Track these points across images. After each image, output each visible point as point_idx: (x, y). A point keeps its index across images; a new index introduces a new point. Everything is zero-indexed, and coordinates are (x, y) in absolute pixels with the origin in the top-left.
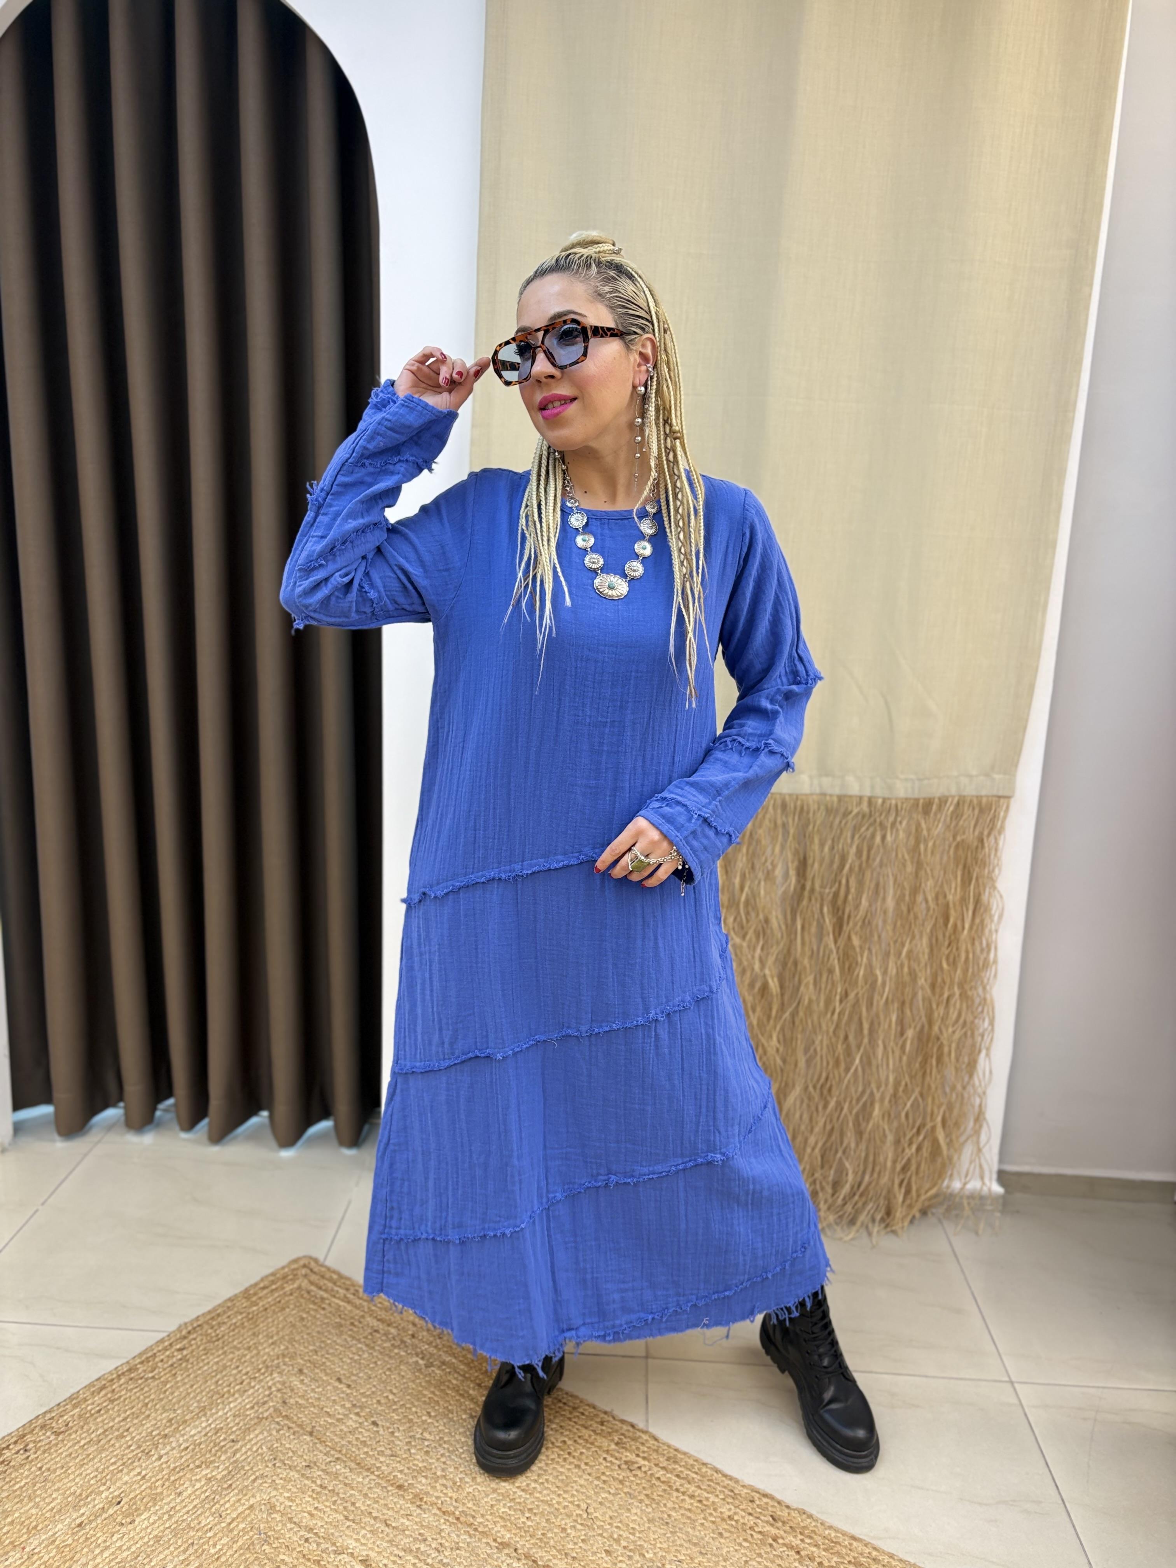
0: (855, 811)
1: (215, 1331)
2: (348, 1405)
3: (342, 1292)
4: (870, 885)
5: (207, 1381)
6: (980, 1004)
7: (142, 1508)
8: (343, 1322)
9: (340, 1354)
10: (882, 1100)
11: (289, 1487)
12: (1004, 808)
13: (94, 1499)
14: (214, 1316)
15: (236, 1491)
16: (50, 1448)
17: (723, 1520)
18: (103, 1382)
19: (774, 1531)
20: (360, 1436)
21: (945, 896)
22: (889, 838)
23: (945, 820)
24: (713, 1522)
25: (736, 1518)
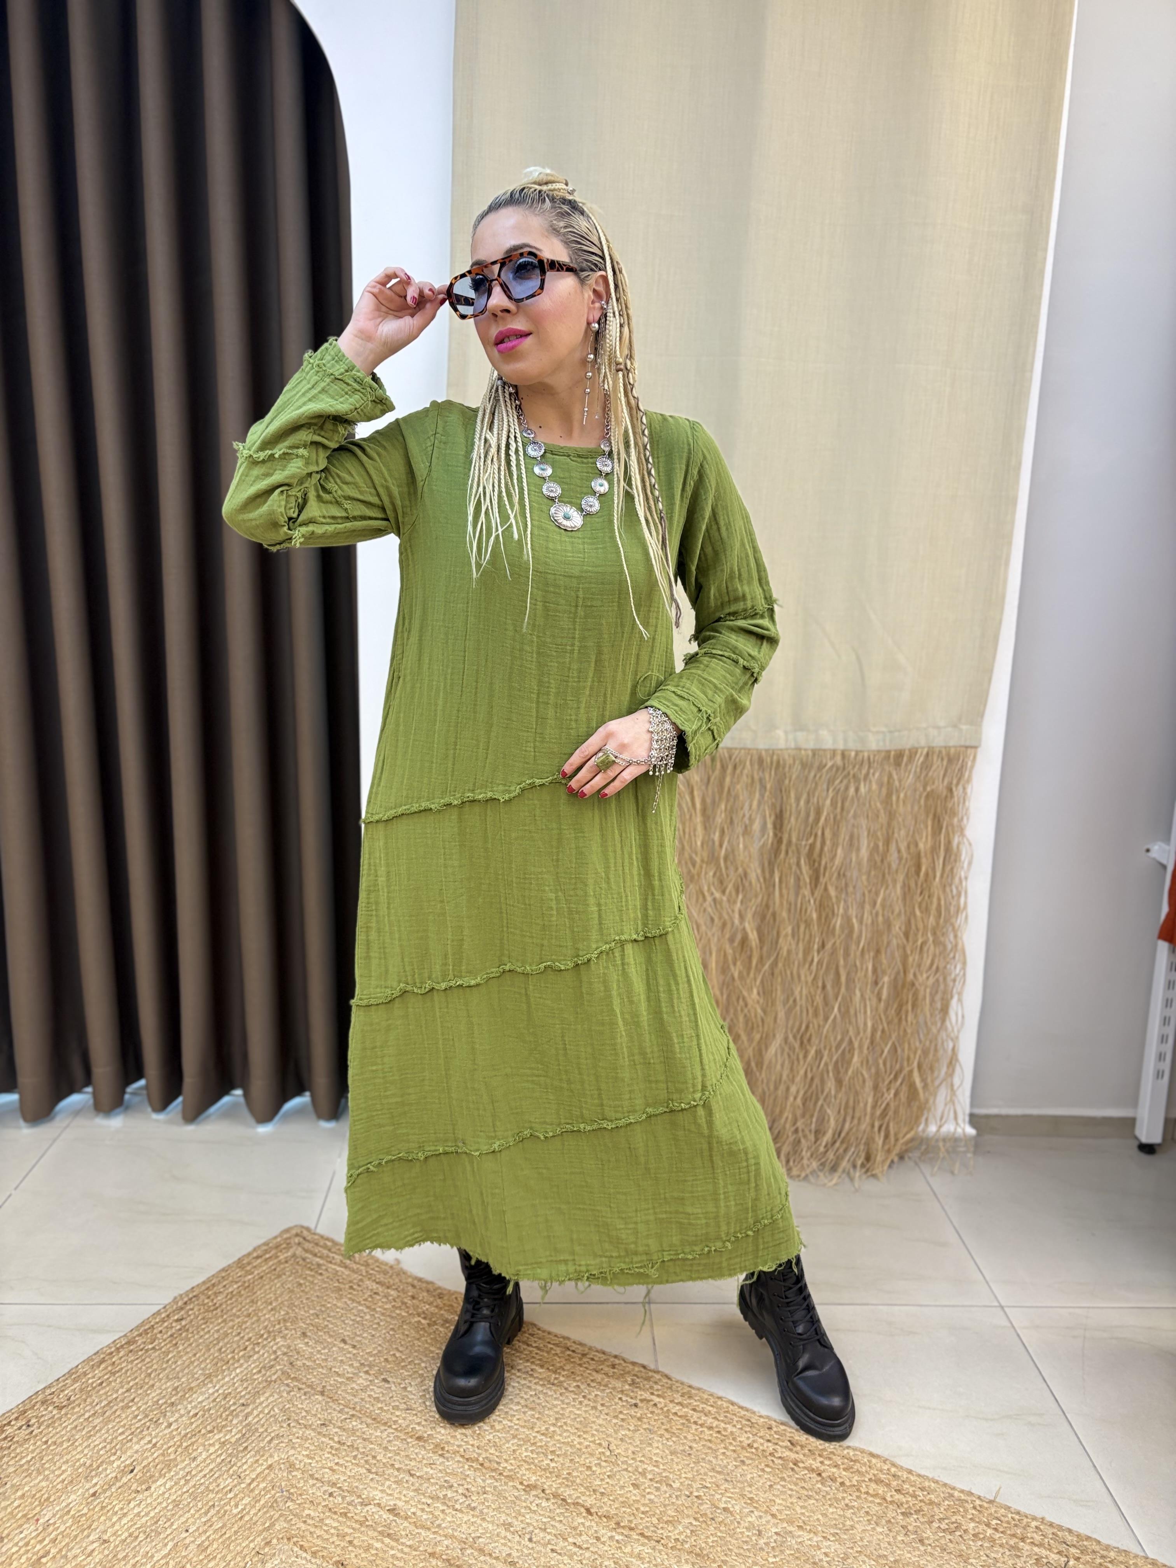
0: (830, 764)
1: (212, 1300)
2: (356, 1364)
3: (338, 1258)
4: (844, 835)
5: (210, 1350)
6: (951, 950)
7: (157, 1475)
8: (342, 1286)
9: (342, 1316)
10: (861, 1047)
11: (307, 1445)
12: (971, 758)
13: (106, 1469)
14: (210, 1287)
15: (253, 1453)
16: (54, 1422)
17: (743, 1448)
18: (102, 1356)
19: (793, 1456)
20: (372, 1393)
21: (917, 845)
22: (863, 790)
23: (915, 772)
24: (734, 1451)
25: (755, 1445)
